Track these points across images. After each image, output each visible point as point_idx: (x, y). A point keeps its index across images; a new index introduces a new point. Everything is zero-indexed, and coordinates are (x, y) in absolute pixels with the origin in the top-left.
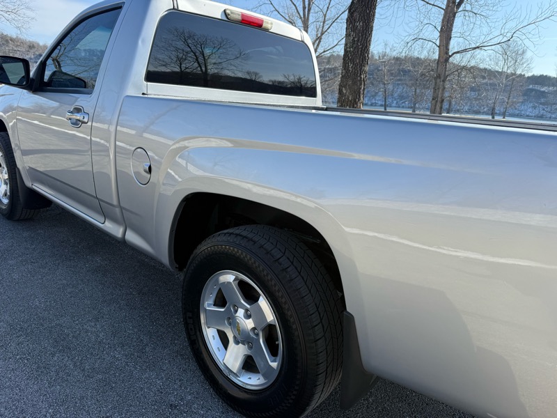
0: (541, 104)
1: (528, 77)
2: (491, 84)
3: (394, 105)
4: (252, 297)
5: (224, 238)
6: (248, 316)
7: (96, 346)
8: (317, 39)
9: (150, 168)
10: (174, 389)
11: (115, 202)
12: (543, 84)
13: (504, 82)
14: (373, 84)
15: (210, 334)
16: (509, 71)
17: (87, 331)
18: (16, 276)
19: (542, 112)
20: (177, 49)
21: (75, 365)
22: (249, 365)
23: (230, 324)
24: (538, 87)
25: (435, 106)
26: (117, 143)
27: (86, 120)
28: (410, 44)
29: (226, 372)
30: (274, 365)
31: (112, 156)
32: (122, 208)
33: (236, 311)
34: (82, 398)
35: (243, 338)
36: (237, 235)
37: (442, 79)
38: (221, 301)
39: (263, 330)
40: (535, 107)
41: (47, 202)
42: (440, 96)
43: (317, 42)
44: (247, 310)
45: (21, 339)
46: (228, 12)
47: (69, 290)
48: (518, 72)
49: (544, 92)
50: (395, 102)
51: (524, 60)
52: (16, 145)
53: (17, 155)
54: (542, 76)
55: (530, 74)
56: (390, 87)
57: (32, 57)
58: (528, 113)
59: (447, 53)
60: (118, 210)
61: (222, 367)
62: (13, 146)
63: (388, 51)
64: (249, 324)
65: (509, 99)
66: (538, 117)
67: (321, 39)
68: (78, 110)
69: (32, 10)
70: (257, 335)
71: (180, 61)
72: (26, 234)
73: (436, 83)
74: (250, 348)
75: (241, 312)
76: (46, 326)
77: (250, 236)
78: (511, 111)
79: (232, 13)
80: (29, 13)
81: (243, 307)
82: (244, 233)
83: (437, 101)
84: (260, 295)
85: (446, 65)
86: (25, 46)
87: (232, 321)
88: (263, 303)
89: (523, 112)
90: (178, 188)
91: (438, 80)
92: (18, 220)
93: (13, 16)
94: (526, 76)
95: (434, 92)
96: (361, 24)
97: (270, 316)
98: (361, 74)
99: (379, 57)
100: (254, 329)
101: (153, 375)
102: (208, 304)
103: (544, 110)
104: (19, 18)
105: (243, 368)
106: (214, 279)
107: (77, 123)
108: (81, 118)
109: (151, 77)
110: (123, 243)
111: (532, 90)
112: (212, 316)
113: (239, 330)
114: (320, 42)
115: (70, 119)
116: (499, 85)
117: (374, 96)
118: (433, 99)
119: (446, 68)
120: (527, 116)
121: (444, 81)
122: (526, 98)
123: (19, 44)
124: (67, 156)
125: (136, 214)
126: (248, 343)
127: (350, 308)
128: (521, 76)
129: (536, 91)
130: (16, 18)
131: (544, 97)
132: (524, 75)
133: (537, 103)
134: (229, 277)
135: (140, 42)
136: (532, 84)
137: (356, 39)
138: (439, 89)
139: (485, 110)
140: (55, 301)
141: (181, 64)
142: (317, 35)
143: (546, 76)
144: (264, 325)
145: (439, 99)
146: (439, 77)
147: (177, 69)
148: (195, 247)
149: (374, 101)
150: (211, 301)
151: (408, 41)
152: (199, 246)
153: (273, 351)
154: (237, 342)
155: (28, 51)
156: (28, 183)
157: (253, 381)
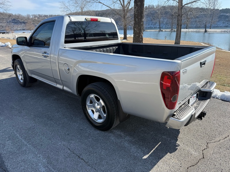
0: (226, 21)
1: (221, 10)
2: (204, 15)
3: (164, 27)
4: (98, 100)
5: (90, 86)
6: (98, 105)
7: (59, 119)
8: (128, 3)
9: (69, 69)
10: (81, 126)
11: (60, 79)
12: (227, 13)
13: (210, 13)
14: (154, 19)
15: (89, 111)
16: (211, 8)
17: (56, 115)
18: (32, 103)
19: (227, 25)
20: (72, 28)
21: (54, 123)
22: (100, 117)
23: (94, 108)
24: (225, 14)
25: (178, 28)
26: (59, 61)
27: (48, 56)
28: (166, 3)
29: (94, 120)
30: (105, 115)
31: (57, 64)
32: (62, 80)
33: (95, 104)
34: (58, 130)
35: (98, 111)
36: (93, 85)
37: (180, 16)
38: (91, 102)
39: (102, 107)
40: (224, 23)
41: (36, 80)
42: (180, 23)
43: (129, 4)
44: (98, 103)
45: (38, 118)
46: (86, 19)
47: (48, 106)
48: (216, 8)
49: (228, 16)
50: (164, 26)
51: (218, 3)
52: (24, 61)
53: (25, 64)
54: (226, 9)
55: (221, 9)
56: (162, 19)
57: (11, 20)
58: (221, 26)
59: (182, 5)
60: (60, 81)
61: (93, 119)
62: (23, 61)
63: (160, 4)
64: (98, 107)
65: (212, 20)
66: (225, 27)
67: (130, 2)
68: (45, 53)
69: (10, 2)
70: (101, 109)
71: (74, 31)
72: (31, 91)
73: (178, 18)
74: (99, 113)
75: (96, 104)
76: (44, 115)
77: (96, 85)
78: (214, 25)
79: (88, 19)
80: (9, 4)
81: (97, 103)
82: (95, 84)
83: (179, 26)
84: (100, 99)
85: (182, 10)
86: (7, 16)
87: (94, 107)
88: (101, 101)
89: (219, 26)
90: (77, 73)
91: (179, 17)
92: (27, 87)
93: (2, 5)
94: (220, 9)
95: (178, 22)
96: (139, 3)
97: (103, 104)
98: (141, 22)
99: (156, 7)
100: (100, 108)
101: (76, 124)
102: (88, 103)
103: (228, 23)
104: (5, 6)
105: (98, 118)
106: (89, 97)
107: (45, 57)
108: (47, 55)
109: (66, 42)
110: (63, 90)
111: (222, 15)
112: (89, 106)
113: (96, 109)
114: (130, 4)
115: (43, 55)
116: (208, 15)
117: (155, 24)
118: (177, 25)
119: (182, 11)
120: (221, 27)
121: (181, 17)
122: (220, 19)
123: (4, 15)
124: (37, 64)
125: (66, 82)
126: (99, 112)
127: (119, 99)
128: (217, 10)
129: (224, 15)
130: (4, 6)
131: (228, 18)
132: (219, 9)
133: (225, 21)
134: (92, 96)
135: (62, 33)
136: (222, 13)
137: (138, 9)
138: (179, 20)
139: (203, 26)
140: (45, 109)
141: (74, 32)
142: (128, 1)
143: (228, 9)
144: (102, 106)
145: (180, 25)
146: (179, 15)
147: (73, 33)
148: (83, 89)
149: (155, 26)
150: (89, 103)
151: (165, 1)
152: (84, 89)
153: (105, 112)
154: (96, 112)
155: (9, 18)
156: (30, 75)
157: (101, 121)
